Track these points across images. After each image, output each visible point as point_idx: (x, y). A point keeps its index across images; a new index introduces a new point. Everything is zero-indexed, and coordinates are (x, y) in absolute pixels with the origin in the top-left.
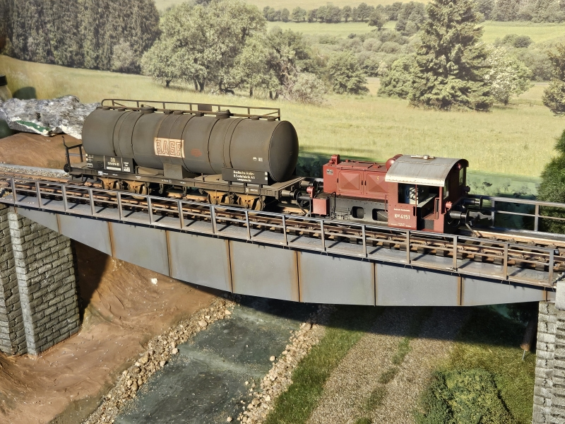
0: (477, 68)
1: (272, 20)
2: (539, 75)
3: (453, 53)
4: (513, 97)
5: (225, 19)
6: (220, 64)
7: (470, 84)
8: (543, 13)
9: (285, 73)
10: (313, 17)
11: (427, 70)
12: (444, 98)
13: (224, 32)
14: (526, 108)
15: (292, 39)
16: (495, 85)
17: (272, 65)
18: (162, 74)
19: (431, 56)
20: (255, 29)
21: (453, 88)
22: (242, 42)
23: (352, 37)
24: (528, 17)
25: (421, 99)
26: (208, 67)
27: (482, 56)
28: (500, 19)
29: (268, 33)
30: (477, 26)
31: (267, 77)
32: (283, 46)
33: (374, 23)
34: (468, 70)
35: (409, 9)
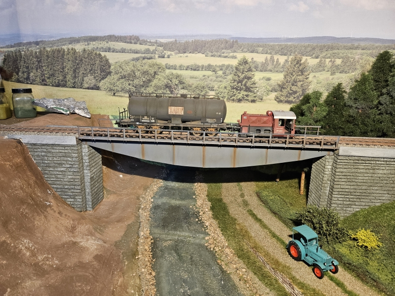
0: (252, 88)
1: (169, 69)
2: (274, 90)
3: (244, 83)
4: (264, 98)
5: (146, 68)
6: (143, 86)
7: (249, 93)
8: (276, 69)
9: (174, 90)
10: (188, 68)
11: (234, 89)
12: (239, 99)
13: (145, 73)
14: (269, 101)
15: (178, 76)
16: (258, 93)
17: (167, 86)
18: (111, 90)
19: (236, 83)
20: (161, 72)
21: (243, 95)
22: (154, 77)
23: (204, 76)
24: (271, 71)
25: (231, 99)
26: (136, 87)
27: (254, 83)
28: (261, 71)
29: (167, 74)
30: (253, 73)
31: (165, 91)
32: (173, 79)
33: (214, 71)
34: (249, 88)
35: (228, 66)
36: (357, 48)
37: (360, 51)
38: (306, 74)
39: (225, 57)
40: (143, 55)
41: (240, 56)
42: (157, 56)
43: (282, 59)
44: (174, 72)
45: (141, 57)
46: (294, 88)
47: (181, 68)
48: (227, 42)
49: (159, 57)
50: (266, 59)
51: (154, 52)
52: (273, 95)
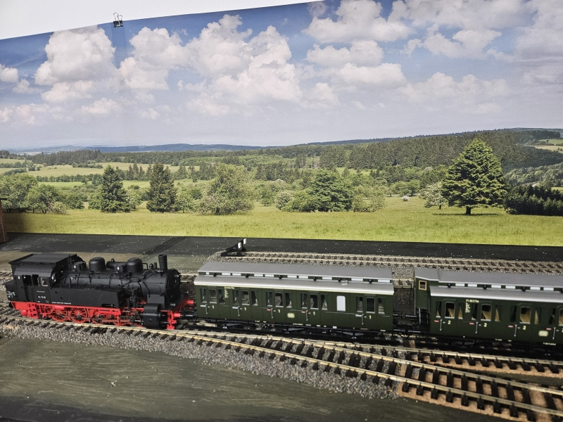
0: (123, 197)
1: (41, 181)
2: (144, 199)
3: (114, 192)
4: (137, 207)
5: (19, 181)
6: (18, 200)
7: (122, 203)
8: (141, 178)
9: (49, 202)
10: (58, 180)
11: (106, 198)
12: (113, 208)
13: (19, 187)
14: (141, 210)
15: (50, 188)
16: (130, 202)
17: (42, 199)
19: (106, 193)
20: (33, 185)
21: (116, 204)
22: (27, 190)
23: (75, 187)
24: (137, 179)
25: (105, 209)
27: (124, 192)
28: (128, 180)
29: (39, 186)
30: (121, 182)
31: (40, 204)
32: (46, 192)
33: (83, 182)
34: (120, 198)
35: (96, 176)
36: (210, 155)
37: (214, 158)
38: (170, 181)
39: (92, 167)
40: (15, 169)
41: (105, 165)
42: (27, 169)
43: (145, 167)
44: (46, 184)
45: (13, 171)
46: (163, 196)
47: (52, 179)
48: (90, 152)
49: (30, 170)
50: (130, 168)
51: (24, 165)
52: (144, 204)
